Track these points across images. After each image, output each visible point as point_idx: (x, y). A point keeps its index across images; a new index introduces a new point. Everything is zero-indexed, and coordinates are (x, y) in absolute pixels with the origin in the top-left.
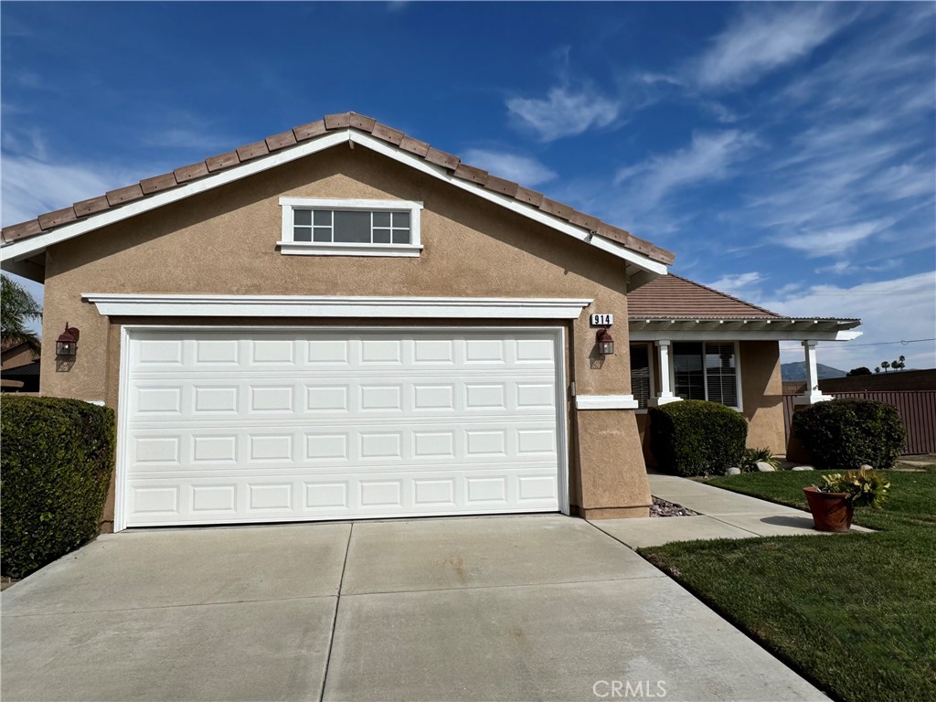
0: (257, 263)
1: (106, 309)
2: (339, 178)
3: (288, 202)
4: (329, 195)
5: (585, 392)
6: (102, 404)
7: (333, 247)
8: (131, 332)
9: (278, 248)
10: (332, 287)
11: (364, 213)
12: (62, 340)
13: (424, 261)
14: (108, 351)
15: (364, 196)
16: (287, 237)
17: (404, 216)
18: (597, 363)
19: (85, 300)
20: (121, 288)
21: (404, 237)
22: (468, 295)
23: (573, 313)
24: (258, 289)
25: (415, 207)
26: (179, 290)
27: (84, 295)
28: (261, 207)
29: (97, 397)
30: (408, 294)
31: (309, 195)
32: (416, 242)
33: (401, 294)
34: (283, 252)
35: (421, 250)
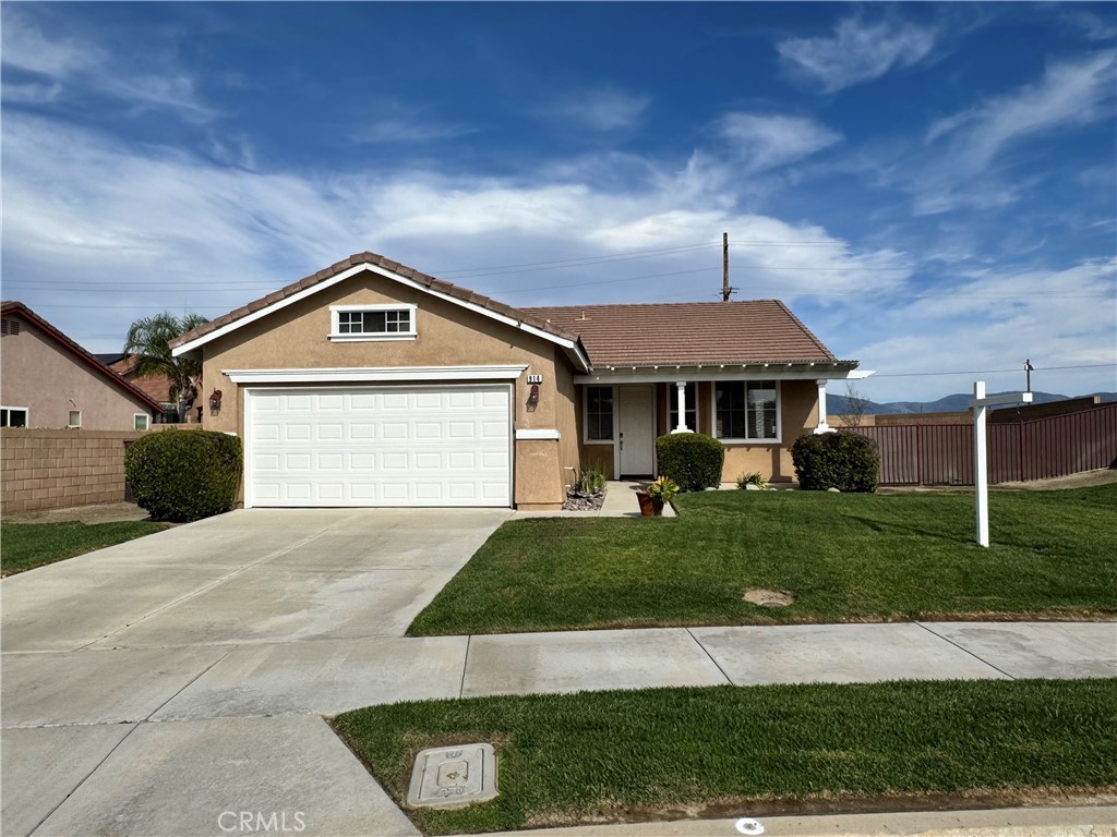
0: (317, 348)
1: (235, 379)
2: (365, 292)
3: (335, 309)
4: (359, 303)
5: (522, 428)
6: (234, 434)
7: (364, 336)
8: (250, 391)
9: (329, 338)
10: (361, 362)
11: (381, 314)
12: (212, 398)
13: (418, 343)
14: (237, 403)
15: (380, 302)
16: (335, 331)
17: (405, 314)
18: (531, 408)
19: (224, 374)
20: (243, 366)
21: (406, 327)
22: (445, 365)
23: (515, 375)
24: (317, 364)
25: (412, 308)
26: (274, 367)
27: (224, 371)
28: (318, 313)
29: (232, 430)
30: (408, 365)
31: (347, 303)
32: (413, 331)
33: (404, 365)
34: (332, 340)
35: (416, 336)
